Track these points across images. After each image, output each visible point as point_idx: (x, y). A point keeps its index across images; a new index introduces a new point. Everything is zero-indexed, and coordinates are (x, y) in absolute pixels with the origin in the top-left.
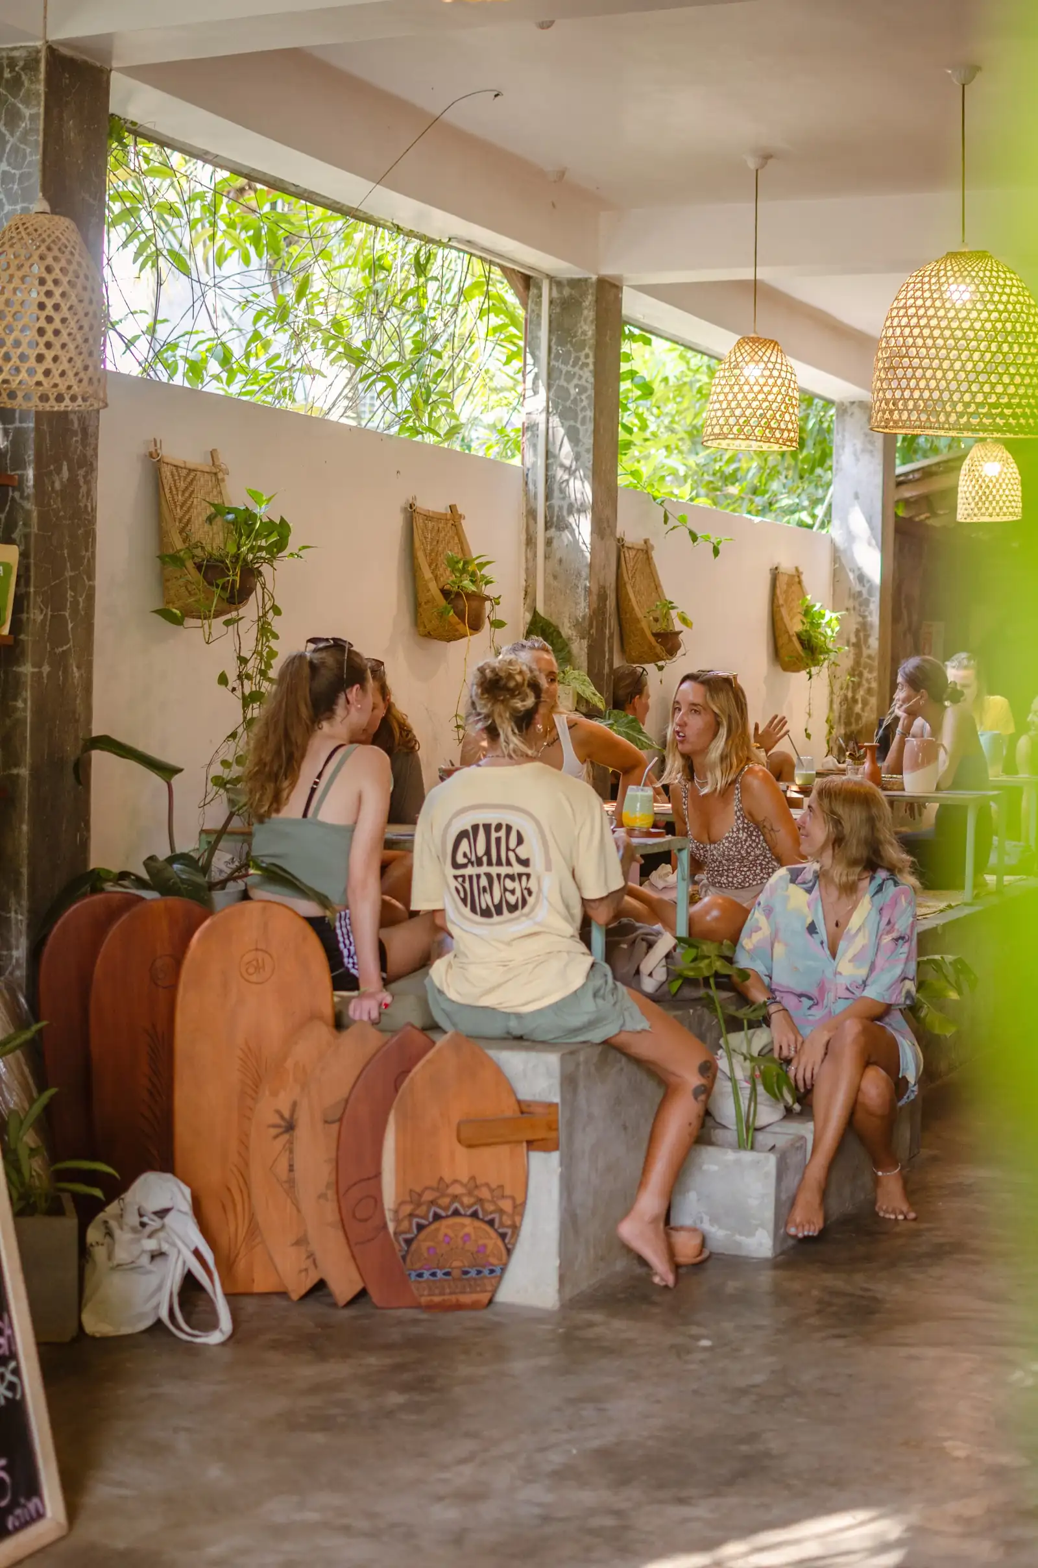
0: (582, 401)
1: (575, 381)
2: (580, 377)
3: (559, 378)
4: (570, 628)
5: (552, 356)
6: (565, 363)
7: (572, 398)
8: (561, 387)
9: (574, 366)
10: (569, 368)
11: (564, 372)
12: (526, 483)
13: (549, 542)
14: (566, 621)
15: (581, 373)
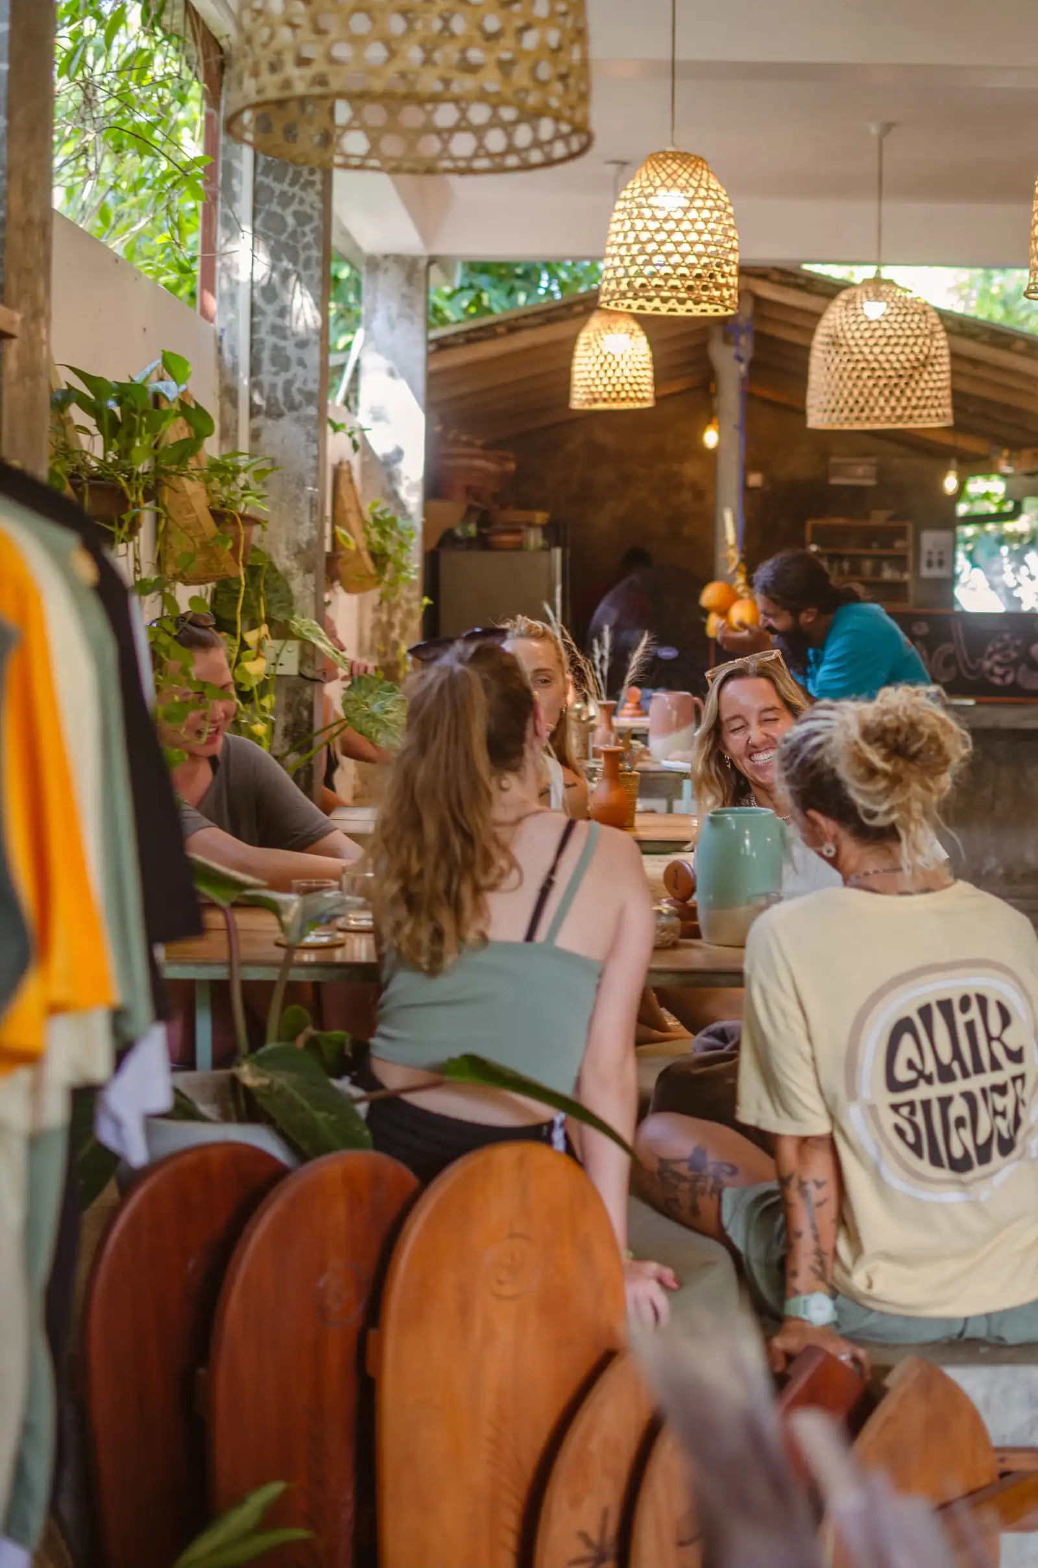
0: (304, 234)
1: (295, 206)
2: (302, 201)
3: (270, 201)
4: (288, 558)
5: (259, 169)
6: (279, 179)
7: (290, 229)
8: (272, 215)
9: (292, 184)
10: (285, 187)
11: (277, 192)
12: (220, 350)
13: (255, 435)
14: (282, 547)
15: (303, 194)
